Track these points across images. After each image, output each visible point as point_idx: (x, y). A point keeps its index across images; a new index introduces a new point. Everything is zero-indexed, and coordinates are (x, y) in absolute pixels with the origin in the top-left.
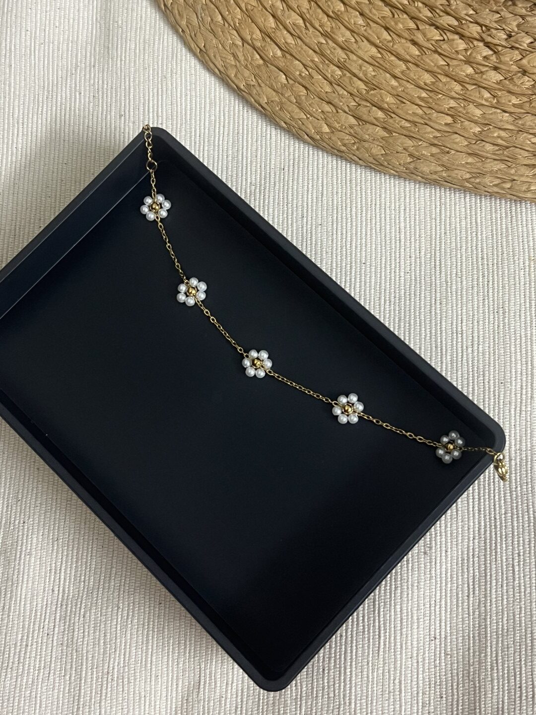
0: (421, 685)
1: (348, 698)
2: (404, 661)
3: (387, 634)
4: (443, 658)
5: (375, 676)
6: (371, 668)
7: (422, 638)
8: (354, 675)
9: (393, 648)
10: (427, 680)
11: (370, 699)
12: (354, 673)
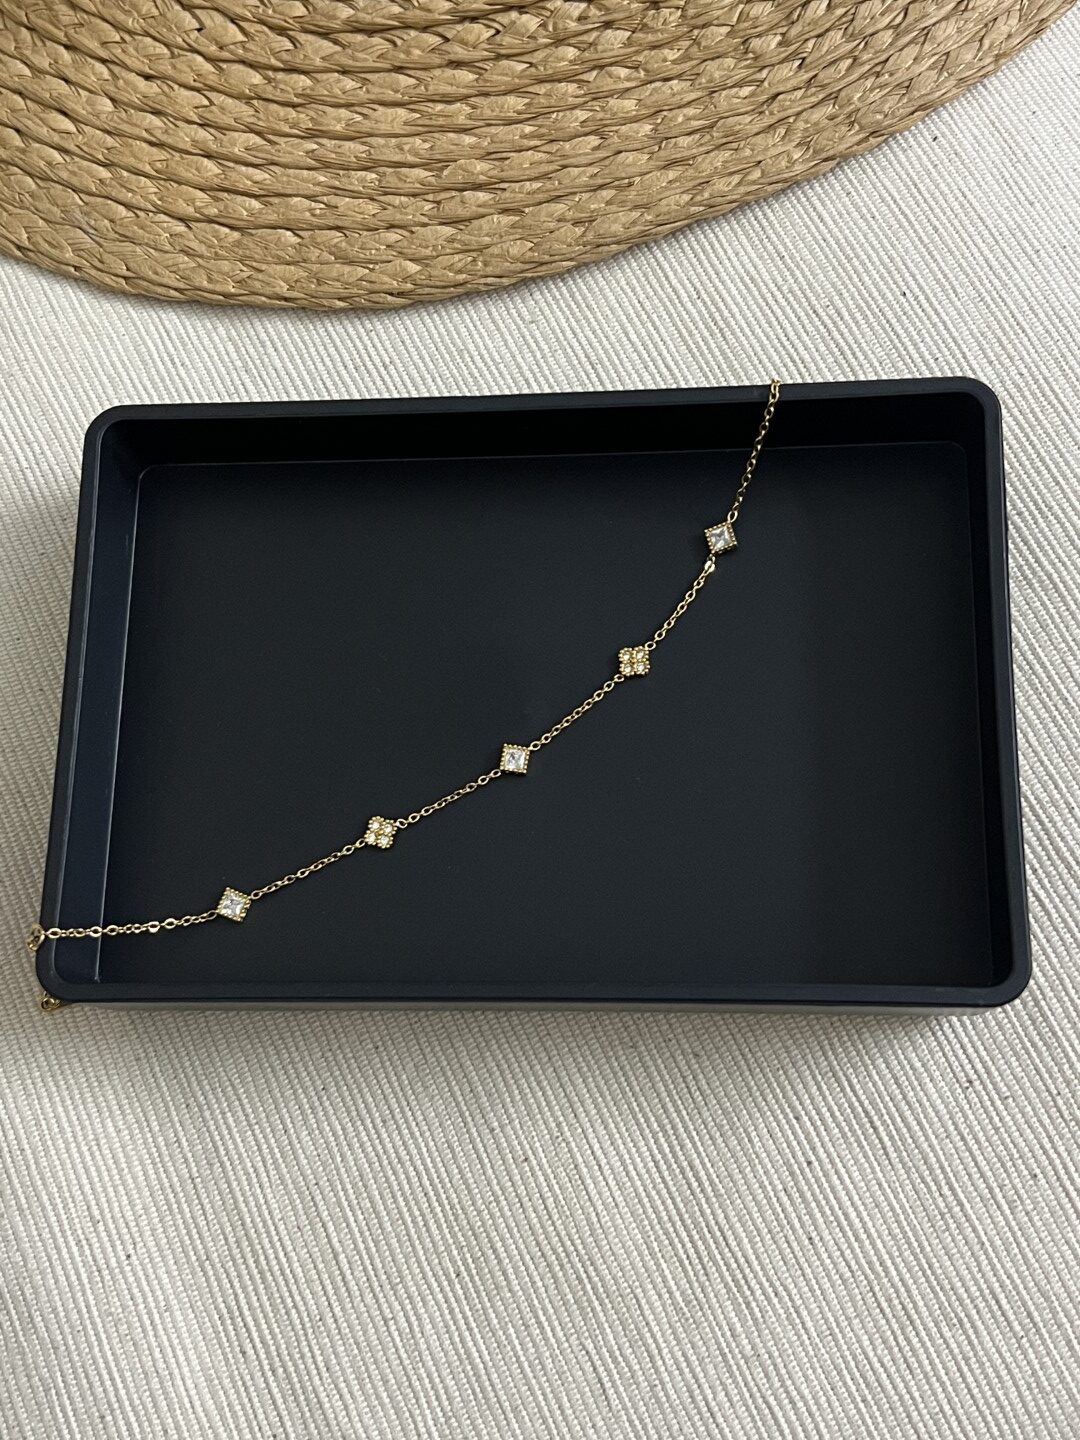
0: (989, 1174)
1: (878, 1264)
2: (938, 1148)
3: (886, 1117)
4: (1002, 1107)
5: (904, 1200)
6: (889, 1191)
7: (948, 1094)
8: (867, 1219)
9: (907, 1135)
10: (995, 1160)
11: (915, 1244)
12: (865, 1214)
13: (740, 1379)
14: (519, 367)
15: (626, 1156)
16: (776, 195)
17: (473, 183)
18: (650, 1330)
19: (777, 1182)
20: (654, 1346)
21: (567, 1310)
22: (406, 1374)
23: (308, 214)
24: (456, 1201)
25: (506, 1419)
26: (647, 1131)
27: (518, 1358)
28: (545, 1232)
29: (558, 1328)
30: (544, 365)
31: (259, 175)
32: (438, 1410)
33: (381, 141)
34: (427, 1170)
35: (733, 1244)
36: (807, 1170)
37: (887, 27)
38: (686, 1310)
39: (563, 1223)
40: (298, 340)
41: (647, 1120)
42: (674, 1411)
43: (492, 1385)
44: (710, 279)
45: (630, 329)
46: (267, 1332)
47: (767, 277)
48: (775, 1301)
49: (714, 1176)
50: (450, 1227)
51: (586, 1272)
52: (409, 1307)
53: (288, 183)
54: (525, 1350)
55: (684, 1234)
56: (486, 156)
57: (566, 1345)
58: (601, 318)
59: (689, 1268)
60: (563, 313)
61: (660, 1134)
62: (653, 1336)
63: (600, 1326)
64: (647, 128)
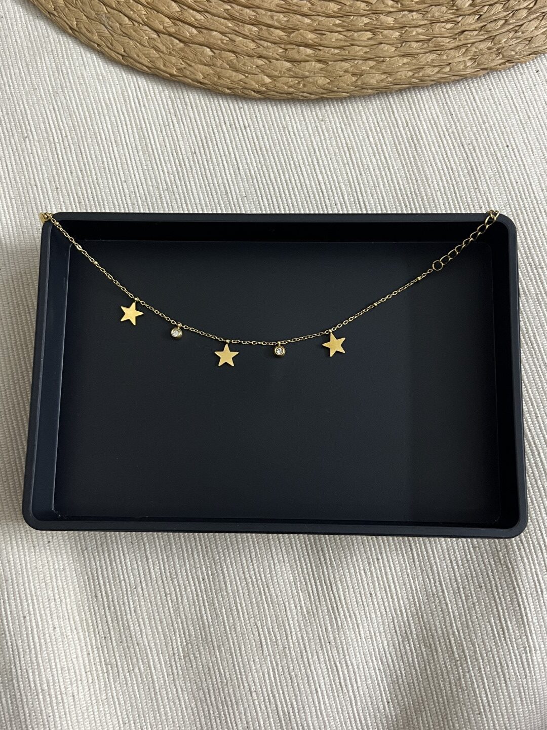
5: (417, 584)
6: (411, 578)
8: (399, 590)
10: (464, 575)
11: (418, 605)
12: (398, 587)
13: (325, 651)
14: (312, 142)
16: (455, 82)
17: (306, 44)
18: (288, 622)
19: (361, 566)
20: (289, 630)
21: (251, 606)
22: (171, 620)
23: (220, 42)
25: (214, 649)
27: (224, 624)
29: (246, 613)
30: (324, 143)
31: (199, 16)
32: (184, 639)
33: (263, 12)
35: (335, 590)
36: (376, 563)
37: (524, 8)
38: (307, 616)
39: (257, 565)
40: (204, 105)
42: (292, 661)
43: (210, 633)
44: (414, 118)
45: (370, 134)
46: (109, 589)
47: (442, 123)
48: (349, 619)
50: (204, 557)
51: (264, 590)
52: (178, 590)
53: (213, 23)
54: (228, 621)
55: (313, 581)
56: (314, 31)
57: (248, 622)
58: (357, 126)
59: (312, 597)
60: (339, 119)
62: (289, 625)
63: (265, 616)
64: (397, 34)
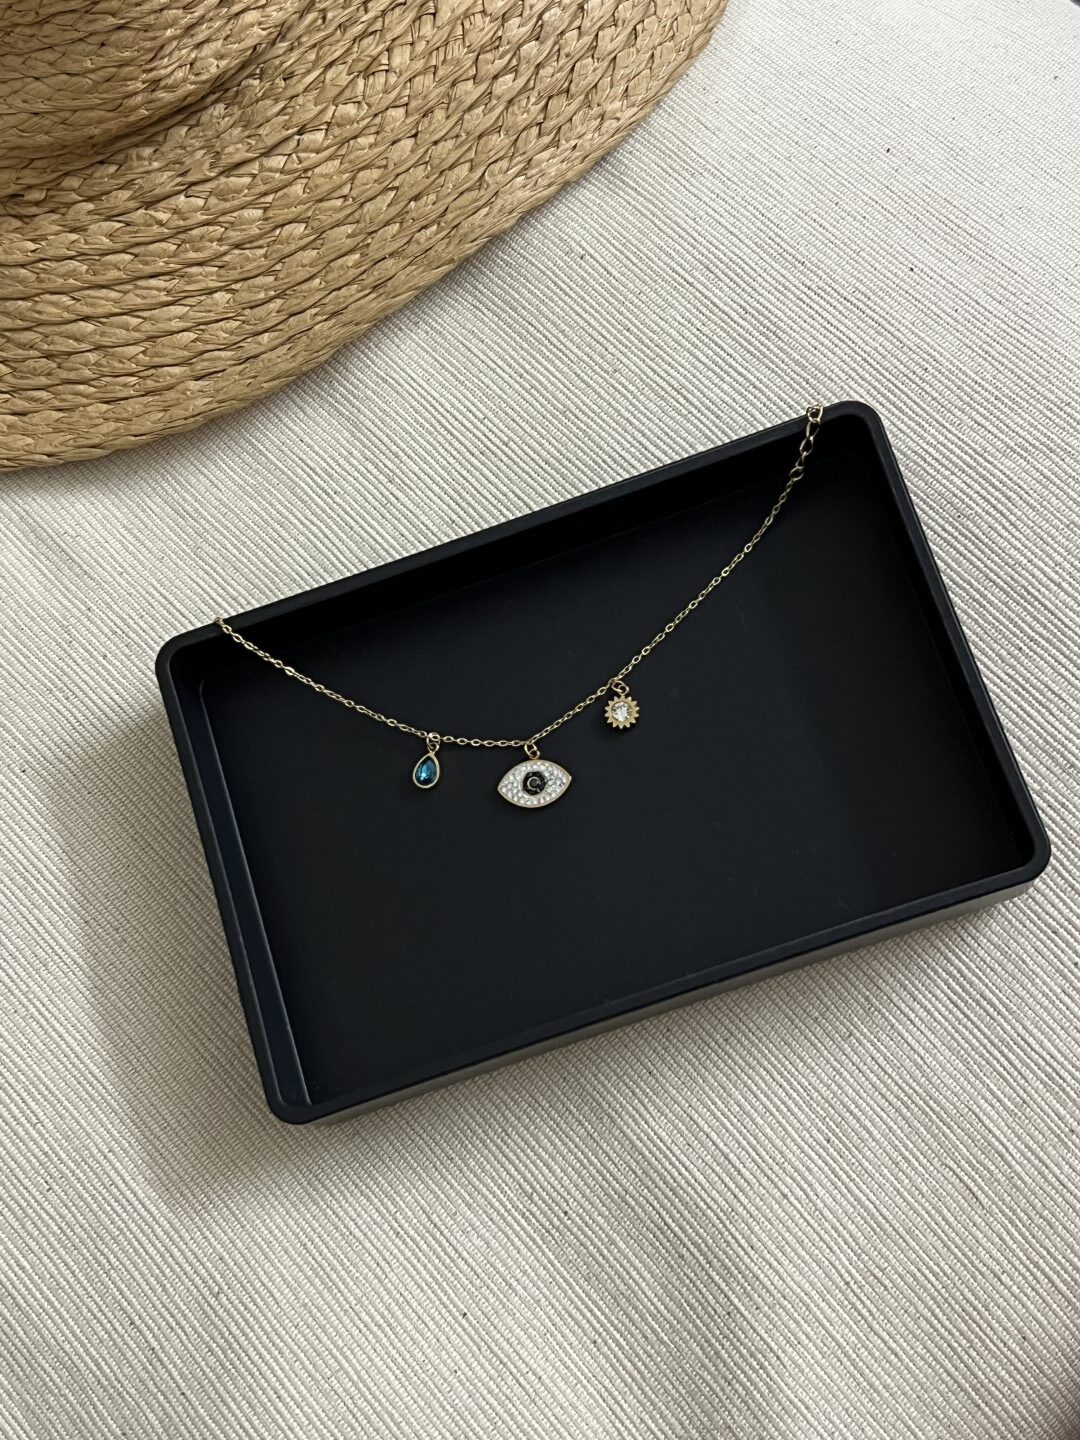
15: (929, 1006)
19: (1055, 988)
20: (1000, 1147)
22: (815, 1231)
24: (806, 1084)
25: (904, 1241)
26: (939, 981)
28: (886, 1085)
32: (849, 1251)
34: (774, 1067)
38: (1016, 1110)
41: (936, 973)
42: (1034, 1193)
43: (885, 1218)
49: (1004, 999)
51: (928, 1106)
52: (799, 1178)
55: (996, 1052)
61: (951, 980)
